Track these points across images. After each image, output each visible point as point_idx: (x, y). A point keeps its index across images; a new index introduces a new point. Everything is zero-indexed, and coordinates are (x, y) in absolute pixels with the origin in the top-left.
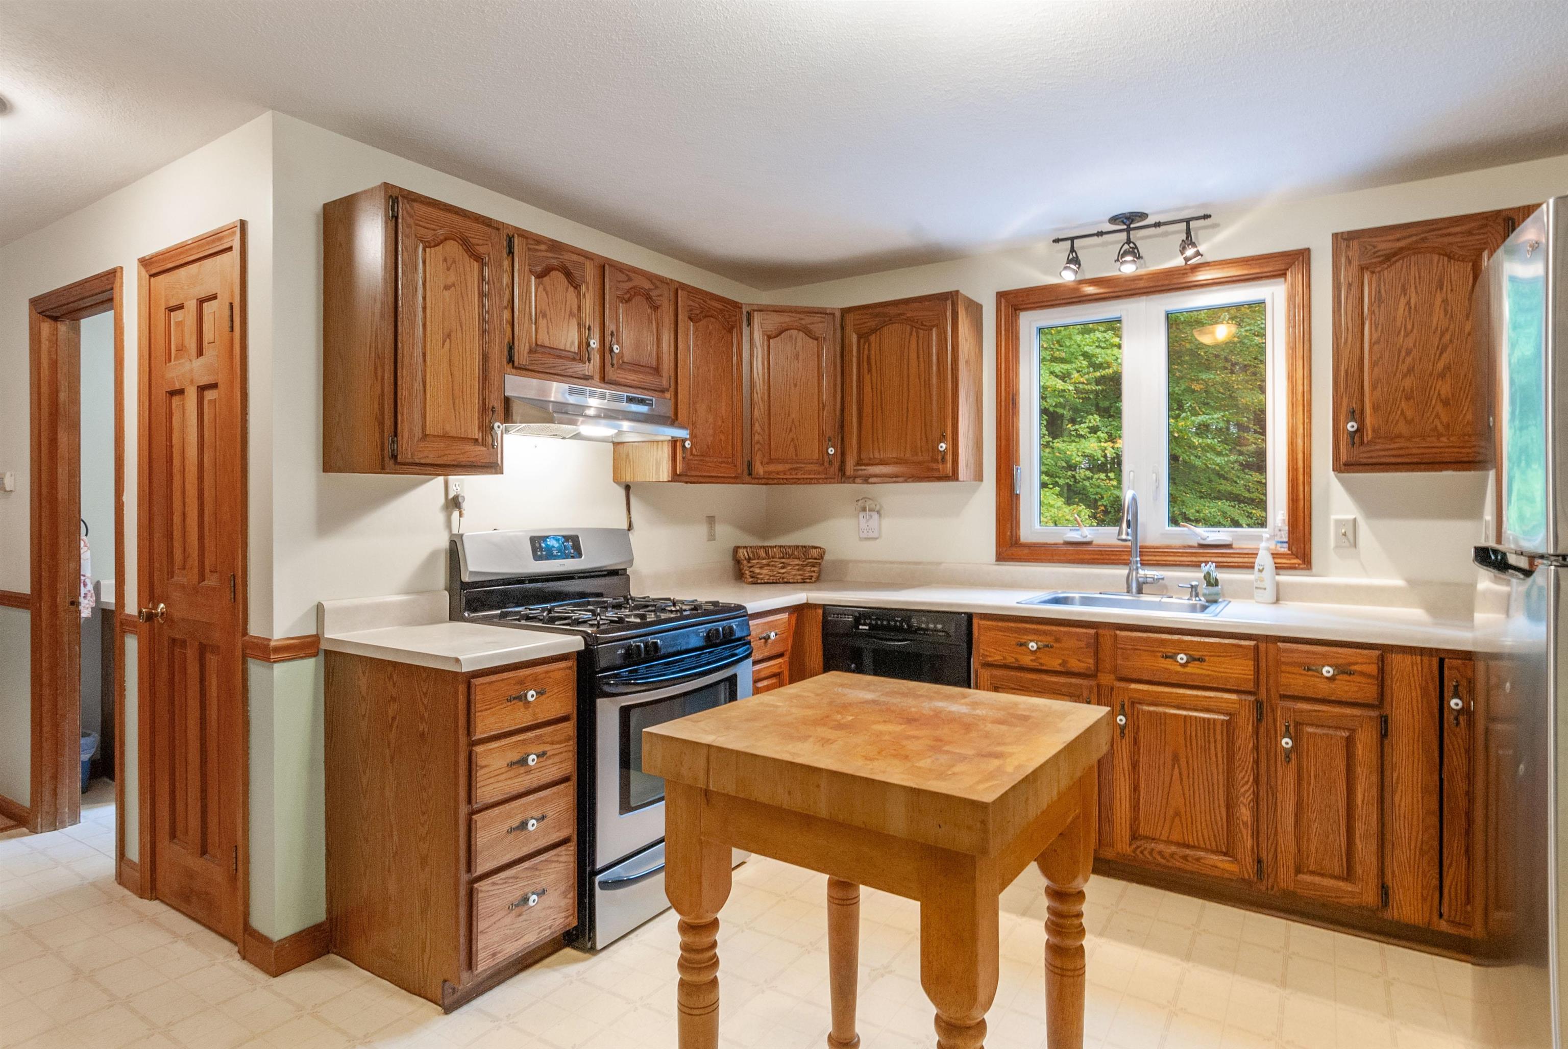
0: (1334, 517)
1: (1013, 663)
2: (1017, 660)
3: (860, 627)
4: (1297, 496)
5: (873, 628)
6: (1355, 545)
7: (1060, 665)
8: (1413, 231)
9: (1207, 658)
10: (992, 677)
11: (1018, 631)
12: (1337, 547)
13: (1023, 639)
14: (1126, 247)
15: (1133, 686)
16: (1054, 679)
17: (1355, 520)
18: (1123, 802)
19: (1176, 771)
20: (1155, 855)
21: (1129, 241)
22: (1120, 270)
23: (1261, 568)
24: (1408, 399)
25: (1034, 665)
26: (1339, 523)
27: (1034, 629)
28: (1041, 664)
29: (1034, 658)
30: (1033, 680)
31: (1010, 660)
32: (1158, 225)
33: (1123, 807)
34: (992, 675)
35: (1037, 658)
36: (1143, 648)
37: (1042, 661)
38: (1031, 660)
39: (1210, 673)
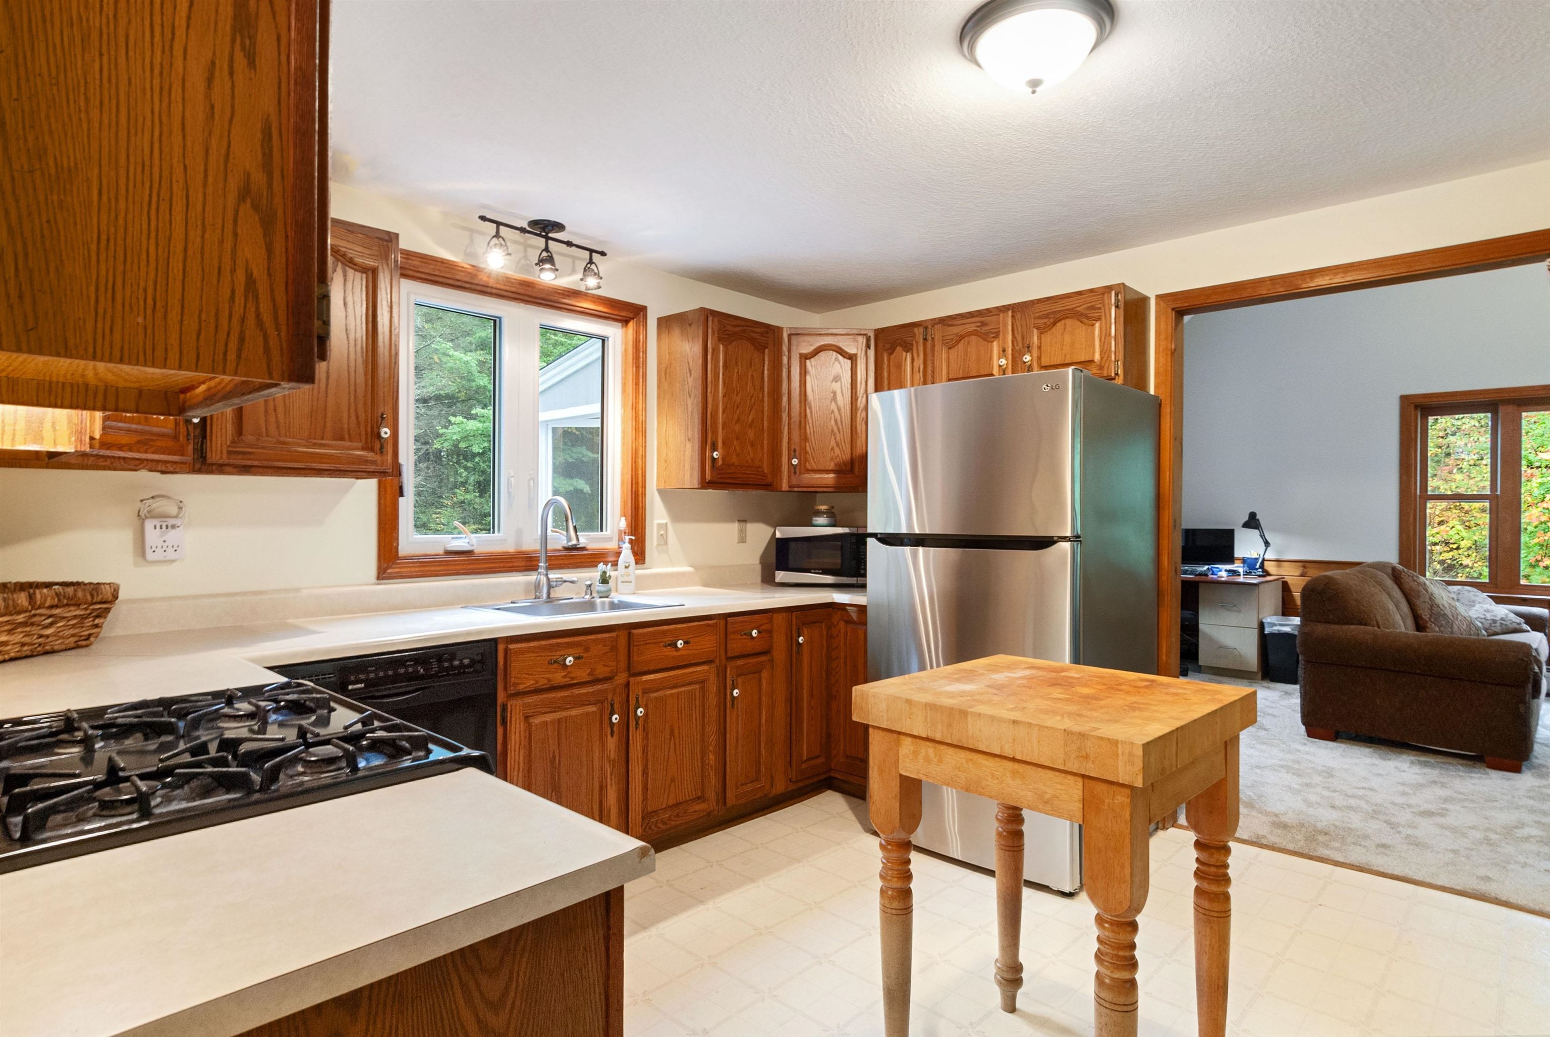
0: (656, 522)
1: (546, 684)
2: (549, 680)
3: (350, 687)
4: (638, 505)
5: (369, 683)
6: (666, 543)
7: (589, 675)
8: (739, 322)
9: (691, 640)
10: (525, 705)
11: (551, 648)
12: (658, 545)
13: (556, 655)
14: (545, 254)
15: (645, 678)
16: (583, 691)
17: (666, 523)
18: (637, 789)
19: (672, 742)
20: (660, 825)
21: (546, 249)
22: (539, 277)
23: (627, 565)
24: (738, 439)
25: (567, 680)
26: (659, 525)
27: (566, 643)
28: (573, 679)
29: (565, 674)
30: (566, 697)
31: (542, 682)
32: (569, 244)
33: (637, 793)
34: (524, 704)
35: (569, 672)
36: (653, 641)
37: (573, 675)
38: (563, 677)
39: (694, 651)
